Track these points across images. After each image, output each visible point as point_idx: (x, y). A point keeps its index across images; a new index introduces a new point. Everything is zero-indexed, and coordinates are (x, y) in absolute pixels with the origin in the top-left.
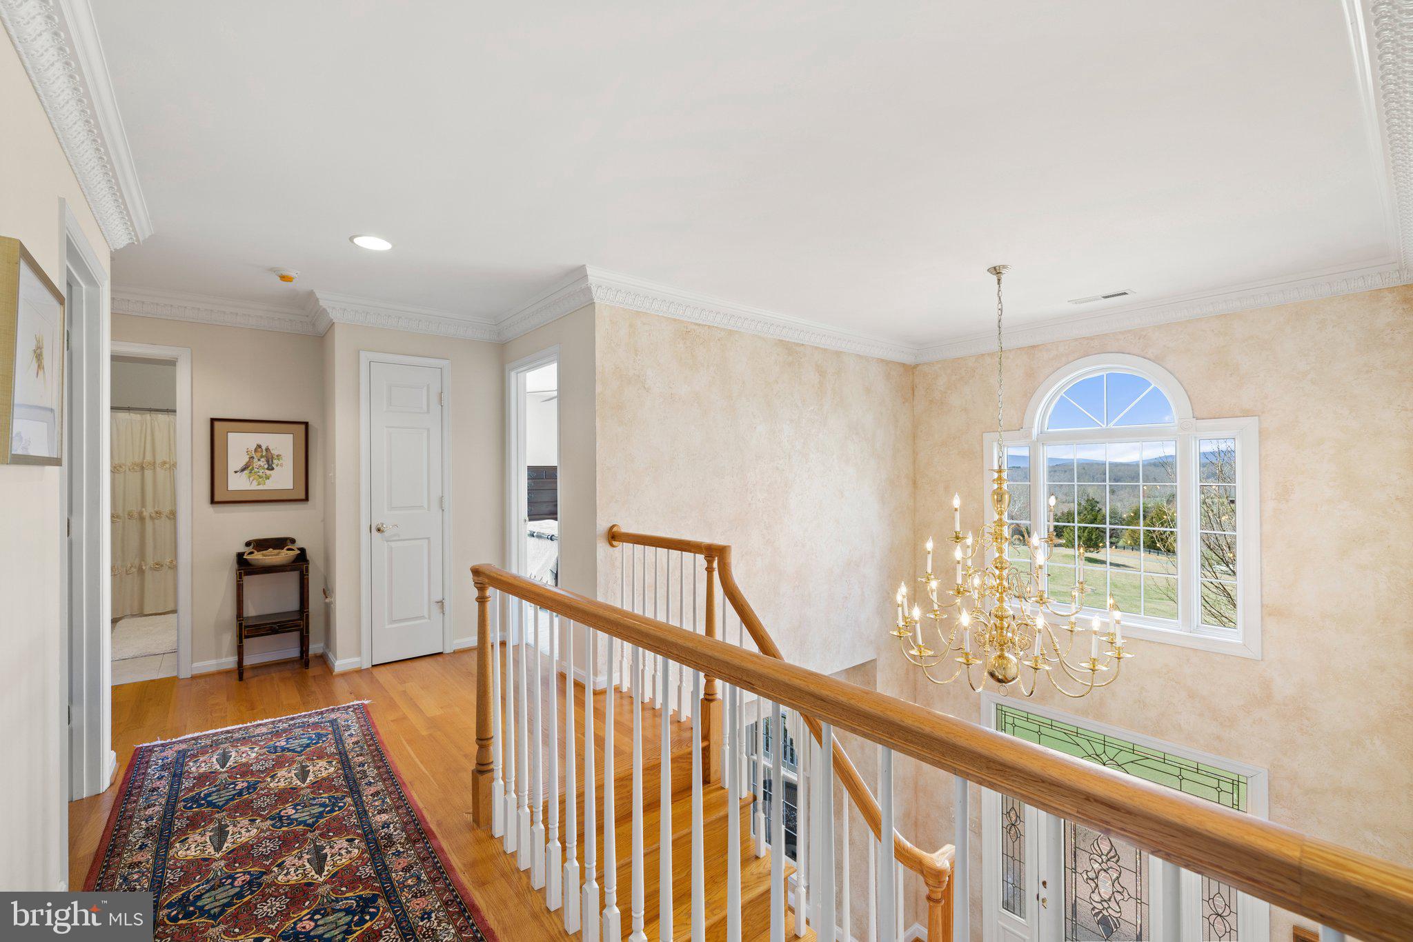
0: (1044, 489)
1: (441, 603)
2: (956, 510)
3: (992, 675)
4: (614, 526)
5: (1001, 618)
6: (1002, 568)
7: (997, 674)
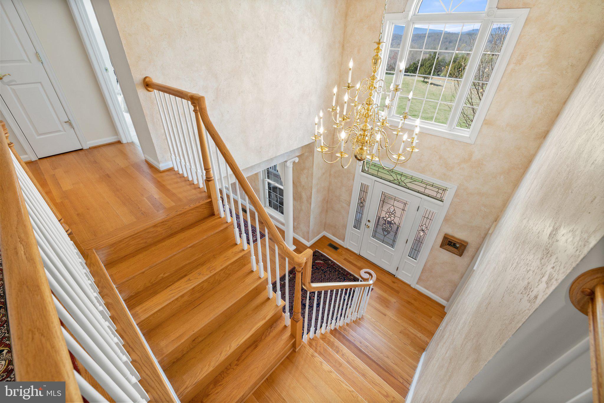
0: (407, 52)
1: (69, 122)
2: (350, 69)
3: (356, 157)
4: (146, 78)
5: (365, 131)
6: (369, 104)
7: (358, 157)
